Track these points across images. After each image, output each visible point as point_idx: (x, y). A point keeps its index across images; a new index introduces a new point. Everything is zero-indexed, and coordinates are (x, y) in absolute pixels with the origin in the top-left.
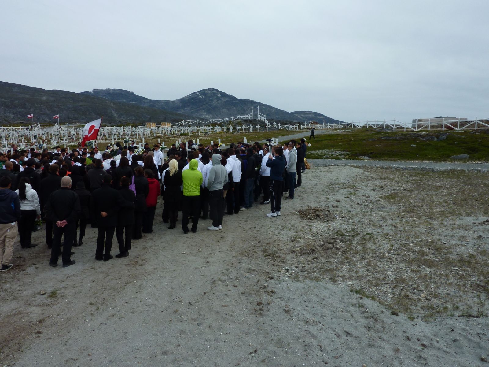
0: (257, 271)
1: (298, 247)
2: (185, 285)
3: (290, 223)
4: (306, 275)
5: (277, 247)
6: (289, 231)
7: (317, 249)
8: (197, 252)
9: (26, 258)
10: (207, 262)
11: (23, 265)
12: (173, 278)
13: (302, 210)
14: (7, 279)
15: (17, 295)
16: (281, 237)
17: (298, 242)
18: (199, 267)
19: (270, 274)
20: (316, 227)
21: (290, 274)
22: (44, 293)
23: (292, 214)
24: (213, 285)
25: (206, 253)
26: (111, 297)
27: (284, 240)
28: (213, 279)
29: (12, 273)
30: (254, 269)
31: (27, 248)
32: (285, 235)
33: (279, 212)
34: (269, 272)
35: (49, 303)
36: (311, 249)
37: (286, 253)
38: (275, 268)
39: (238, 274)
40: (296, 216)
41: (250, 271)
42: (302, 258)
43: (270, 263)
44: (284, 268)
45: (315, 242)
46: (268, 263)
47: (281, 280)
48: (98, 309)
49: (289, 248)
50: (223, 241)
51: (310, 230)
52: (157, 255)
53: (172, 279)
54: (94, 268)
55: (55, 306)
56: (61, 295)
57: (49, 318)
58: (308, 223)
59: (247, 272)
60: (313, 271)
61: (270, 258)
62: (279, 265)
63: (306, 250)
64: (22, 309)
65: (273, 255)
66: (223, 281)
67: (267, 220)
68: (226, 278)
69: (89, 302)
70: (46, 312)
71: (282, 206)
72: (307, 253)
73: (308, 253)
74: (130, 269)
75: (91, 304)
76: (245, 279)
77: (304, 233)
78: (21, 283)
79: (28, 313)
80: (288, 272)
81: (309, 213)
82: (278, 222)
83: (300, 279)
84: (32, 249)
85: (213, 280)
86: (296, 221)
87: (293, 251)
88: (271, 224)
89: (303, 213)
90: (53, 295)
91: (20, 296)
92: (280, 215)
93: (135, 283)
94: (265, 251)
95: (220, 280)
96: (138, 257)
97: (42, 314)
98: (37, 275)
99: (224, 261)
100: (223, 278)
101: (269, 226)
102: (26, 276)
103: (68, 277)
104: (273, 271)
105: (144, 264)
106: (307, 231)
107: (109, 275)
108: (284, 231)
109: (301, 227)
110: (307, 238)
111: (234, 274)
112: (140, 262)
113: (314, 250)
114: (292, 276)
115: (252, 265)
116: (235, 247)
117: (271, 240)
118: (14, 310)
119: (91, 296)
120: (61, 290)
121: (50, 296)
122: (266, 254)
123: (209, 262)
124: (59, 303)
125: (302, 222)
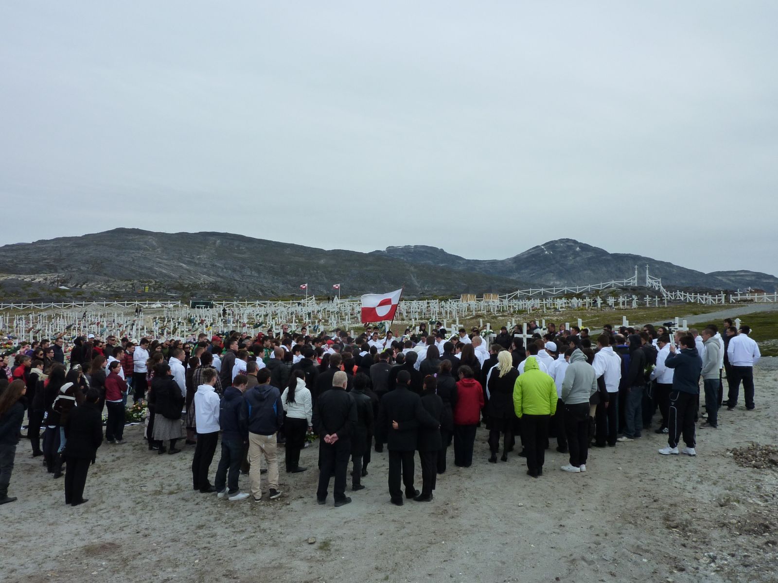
0: (652, 553)
1: (734, 517)
2: (524, 559)
3: (716, 472)
4: (753, 573)
5: (690, 513)
6: (713, 486)
7: (774, 525)
8: (543, 506)
9: (291, 487)
10: (561, 525)
11: (288, 496)
12: (503, 544)
13: (738, 448)
14: (266, 515)
15: (278, 540)
16: (698, 496)
17: (733, 508)
18: (547, 532)
19: (679, 562)
20: (770, 482)
21: (718, 567)
22: (312, 541)
23: (717, 454)
24: (572, 566)
25: (559, 510)
26: (407, 561)
27: (704, 501)
28: (571, 555)
29: (272, 506)
30: (647, 548)
31: (293, 473)
32: (706, 494)
33: (693, 449)
34: (676, 558)
35: (319, 559)
36: (762, 524)
37: (710, 527)
38: (690, 552)
39: (617, 554)
40: (728, 460)
41: (639, 550)
42: (742, 540)
43: (678, 541)
44: (706, 554)
45: (769, 511)
46: (675, 540)
47: (701, 575)
48: (387, 578)
49: (715, 517)
50: (589, 493)
51: (758, 488)
52: (478, 504)
53: (502, 546)
54: (383, 513)
55: (327, 563)
56: (335, 547)
57: (318, 581)
58: (752, 475)
59: (634, 553)
60: (768, 567)
61: (678, 533)
62: (696, 548)
63: (750, 525)
64: (284, 561)
65: (683, 527)
66: (591, 563)
67: (670, 463)
68: (596, 557)
69: (374, 565)
70: (315, 571)
71: (697, 439)
72: (753, 530)
73: (755, 532)
74: (435, 522)
75: (377, 568)
76: (629, 564)
77: (745, 493)
78: (283, 523)
79: (291, 568)
80: (714, 561)
81: (754, 456)
82: (691, 467)
83: (739, 578)
84: (299, 475)
85: (573, 557)
86: (727, 468)
87: (724, 525)
88: (676, 471)
89: (741, 454)
90: (325, 546)
91: (281, 542)
92: (694, 455)
93: (443, 544)
94: (667, 518)
95: (583, 559)
96: (448, 504)
97: (310, 573)
98: (305, 514)
99: (591, 527)
100: (589, 557)
101: (675, 473)
102: (290, 513)
103: (345, 522)
104: (685, 558)
105: (458, 516)
106: (752, 489)
107: (404, 528)
108: (703, 486)
109: (738, 481)
110: (752, 502)
111: (609, 552)
112: (451, 512)
113: (767, 527)
114: (723, 571)
115: (642, 540)
116: (611, 506)
117: (677, 500)
118: (273, 560)
119: (377, 556)
120: (335, 541)
121: (321, 548)
122: (669, 523)
123: (564, 526)
124: (332, 560)
125: (740, 471)
